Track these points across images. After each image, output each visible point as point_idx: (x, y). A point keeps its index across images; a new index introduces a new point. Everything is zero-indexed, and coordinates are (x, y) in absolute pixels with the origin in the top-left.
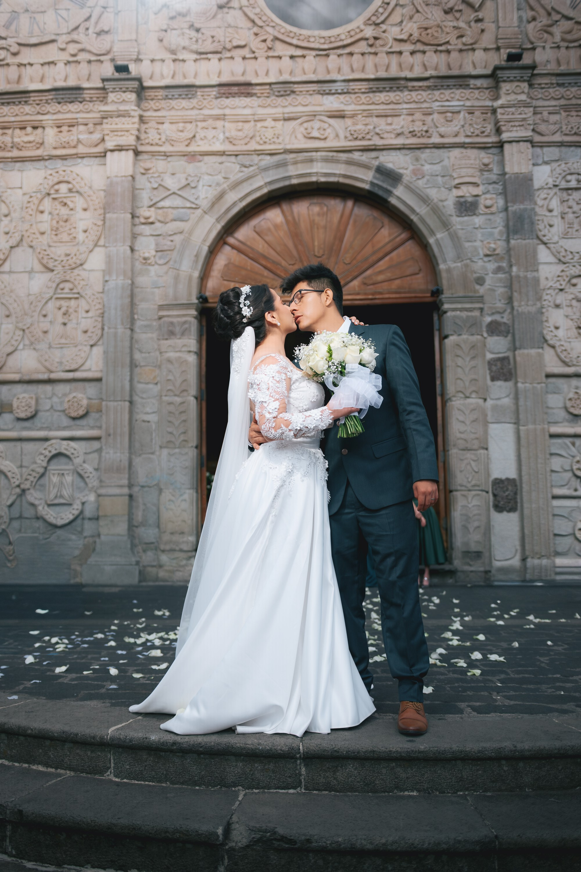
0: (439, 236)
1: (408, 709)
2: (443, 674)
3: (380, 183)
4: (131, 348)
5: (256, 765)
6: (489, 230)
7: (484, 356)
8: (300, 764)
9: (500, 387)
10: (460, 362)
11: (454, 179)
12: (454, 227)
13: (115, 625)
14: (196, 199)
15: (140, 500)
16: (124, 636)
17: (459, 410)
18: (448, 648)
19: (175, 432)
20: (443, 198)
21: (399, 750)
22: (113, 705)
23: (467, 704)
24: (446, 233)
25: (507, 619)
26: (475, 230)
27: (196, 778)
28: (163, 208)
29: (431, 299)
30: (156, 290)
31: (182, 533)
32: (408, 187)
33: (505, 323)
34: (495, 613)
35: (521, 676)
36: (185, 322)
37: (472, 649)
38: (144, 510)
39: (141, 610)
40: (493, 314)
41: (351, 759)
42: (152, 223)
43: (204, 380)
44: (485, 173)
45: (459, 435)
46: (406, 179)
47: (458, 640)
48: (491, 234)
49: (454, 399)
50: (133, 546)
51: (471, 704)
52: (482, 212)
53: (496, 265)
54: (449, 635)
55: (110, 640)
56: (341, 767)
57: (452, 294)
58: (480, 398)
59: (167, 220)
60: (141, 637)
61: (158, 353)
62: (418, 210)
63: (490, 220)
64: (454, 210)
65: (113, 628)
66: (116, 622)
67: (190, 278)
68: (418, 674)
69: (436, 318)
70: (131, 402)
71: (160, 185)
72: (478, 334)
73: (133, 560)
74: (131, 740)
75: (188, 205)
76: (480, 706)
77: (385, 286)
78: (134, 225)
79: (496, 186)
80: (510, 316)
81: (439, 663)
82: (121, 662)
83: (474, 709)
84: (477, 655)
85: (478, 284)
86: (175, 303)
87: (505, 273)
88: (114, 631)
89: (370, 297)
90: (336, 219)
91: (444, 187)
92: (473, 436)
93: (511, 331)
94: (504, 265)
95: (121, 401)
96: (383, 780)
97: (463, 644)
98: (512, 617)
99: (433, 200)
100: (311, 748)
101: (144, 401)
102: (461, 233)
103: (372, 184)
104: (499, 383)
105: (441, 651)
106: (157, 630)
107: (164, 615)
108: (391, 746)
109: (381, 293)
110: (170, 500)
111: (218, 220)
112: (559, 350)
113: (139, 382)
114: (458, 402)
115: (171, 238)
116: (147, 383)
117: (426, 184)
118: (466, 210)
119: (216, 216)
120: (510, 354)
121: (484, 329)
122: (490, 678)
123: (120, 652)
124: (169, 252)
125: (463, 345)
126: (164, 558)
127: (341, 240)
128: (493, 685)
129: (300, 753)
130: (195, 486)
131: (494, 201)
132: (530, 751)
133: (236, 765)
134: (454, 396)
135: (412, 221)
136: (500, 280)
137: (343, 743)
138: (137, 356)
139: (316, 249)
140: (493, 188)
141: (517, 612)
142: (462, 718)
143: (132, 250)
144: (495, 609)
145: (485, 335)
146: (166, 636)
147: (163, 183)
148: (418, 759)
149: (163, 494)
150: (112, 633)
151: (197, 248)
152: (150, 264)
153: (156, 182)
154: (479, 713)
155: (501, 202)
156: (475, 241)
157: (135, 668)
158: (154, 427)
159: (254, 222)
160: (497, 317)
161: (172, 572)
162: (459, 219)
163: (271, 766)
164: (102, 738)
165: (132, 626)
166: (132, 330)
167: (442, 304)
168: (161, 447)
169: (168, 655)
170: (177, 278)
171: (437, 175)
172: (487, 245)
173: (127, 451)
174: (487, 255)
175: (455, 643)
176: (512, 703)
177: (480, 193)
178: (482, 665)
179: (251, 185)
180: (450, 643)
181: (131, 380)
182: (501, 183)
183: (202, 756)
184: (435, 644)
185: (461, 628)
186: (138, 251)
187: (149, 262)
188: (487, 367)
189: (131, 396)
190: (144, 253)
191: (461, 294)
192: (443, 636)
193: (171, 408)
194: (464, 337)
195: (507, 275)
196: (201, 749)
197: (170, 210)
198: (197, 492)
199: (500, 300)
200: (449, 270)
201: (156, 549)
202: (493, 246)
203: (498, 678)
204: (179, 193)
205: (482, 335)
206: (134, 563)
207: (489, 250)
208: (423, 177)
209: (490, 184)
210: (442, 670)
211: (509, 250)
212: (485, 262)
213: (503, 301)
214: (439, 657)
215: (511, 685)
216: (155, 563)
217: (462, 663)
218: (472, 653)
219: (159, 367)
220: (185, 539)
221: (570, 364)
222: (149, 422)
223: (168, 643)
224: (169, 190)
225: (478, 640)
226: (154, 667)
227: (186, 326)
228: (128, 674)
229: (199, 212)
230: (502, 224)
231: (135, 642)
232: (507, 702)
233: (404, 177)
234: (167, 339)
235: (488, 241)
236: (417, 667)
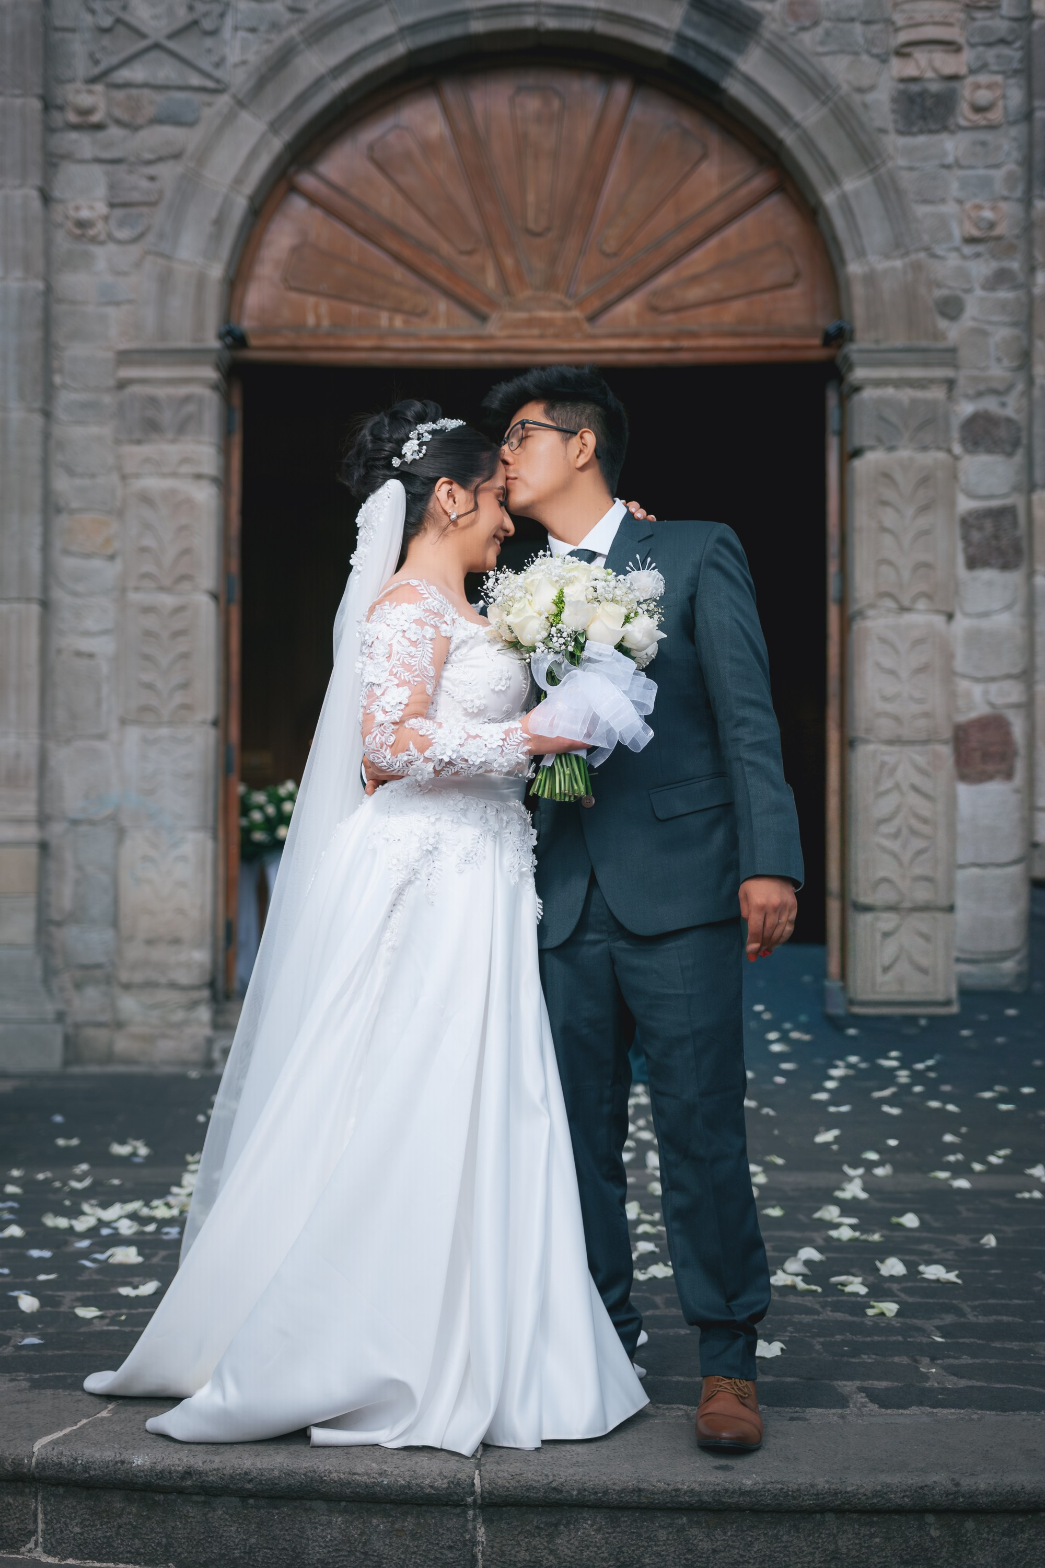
0: (850, 185)
1: (720, 1395)
2: (809, 1311)
3: (701, 38)
4: (45, 462)
5: (375, 1521)
6: (981, 172)
7: (952, 503)
8: (474, 1520)
9: (990, 584)
10: (889, 517)
11: (897, 30)
12: (890, 164)
13: (14, 1181)
14: (218, 65)
15: (68, 856)
16: (43, 1212)
17: (883, 640)
18: (829, 1246)
19: (160, 685)
20: (865, 82)
21: (696, 1487)
22: (36, 1385)
23: (858, 1383)
24: (869, 179)
25: (980, 1173)
26: (944, 172)
27: (237, 1553)
28: (127, 85)
29: (821, 354)
30: (111, 311)
31: (176, 941)
32: (774, 52)
33: (1009, 421)
34: (952, 1158)
35: (993, 1318)
36: (187, 399)
37: (884, 1251)
38: (78, 883)
39: (75, 1142)
40: (980, 395)
41: (589, 1507)
42: (99, 127)
43: (235, 549)
44: (979, 15)
45: (880, 706)
46: (770, 28)
47: (853, 1227)
48: (986, 183)
49: (871, 613)
50: (49, 973)
51: (869, 1383)
52: (963, 122)
53: (994, 265)
54: (831, 1213)
55: (8, 1223)
56: (567, 1525)
57: (877, 341)
58: (938, 612)
59: (140, 120)
60: (83, 1213)
61: (115, 478)
62: (797, 113)
63: (983, 144)
64: (891, 117)
65: (11, 1189)
66: (16, 1173)
67: (201, 281)
68: (745, 1315)
69: (832, 400)
70: (45, 604)
71: (119, 21)
72: (939, 448)
73: (50, 1008)
74: (86, 1468)
75: (196, 80)
76: (887, 1389)
77: (705, 317)
78: (49, 129)
79: (1005, 51)
80: (1024, 402)
81: (801, 1285)
82: (42, 1277)
83: (874, 1396)
84: (893, 1267)
85: (944, 315)
86: (160, 345)
87: (1015, 288)
88: (12, 1197)
89: (667, 344)
90: (583, 132)
91: (869, 52)
92: (915, 708)
93: (1024, 441)
94: (1015, 265)
95: (19, 599)
96: (659, 1554)
97: (864, 1237)
98: (992, 1169)
99: (839, 87)
100: (500, 1482)
101: (80, 601)
102: (906, 180)
103: (682, 40)
104: (987, 574)
105: (809, 1253)
106: (123, 1196)
107: (134, 1154)
108: (679, 1479)
109: (693, 335)
110: (146, 858)
111: (275, 127)
113: (66, 552)
114: (881, 621)
115: (151, 170)
116: (88, 556)
117: (822, 43)
118: (924, 118)
119: (270, 115)
120: (1017, 500)
121: (955, 434)
122: (918, 1322)
123: (35, 1253)
124: (145, 210)
125: (899, 476)
126: (129, 1004)
127: (596, 191)
128: (925, 1340)
129: (473, 1493)
130: (210, 822)
131: (998, 93)
132: (991, 1494)
133: (330, 1522)
134: (872, 606)
135: (780, 143)
136: (1003, 306)
137: (571, 1471)
138: (62, 484)
139: (531, 213)
140: (998, 57)
141: (1005, 1157)
142: (842, 1417)
143: (46, 198)
144: (952, 1148)
145: (957, 449)
146: (145, 1212)
147: (127, 17)
148: (739, 1509)
149: (128, 843)
150: (10, 1204)
151: (219, 201)
152: (94, 240)
153: (108, 12)
154: (883, 1405)
155: (1016, 96)
156: (943, 201)
157: (79, 1294)
158: (105, 668)
159: (370, 134)
160: (990, 404)
161: (149, 1039)
162: (902, 141)
163: (409, 1523)
164: (17, 1463)
165: (57, 1184)
166: (47, 414)
167: (851, 367)
168: (123, 722)
169: (155, 1260)
170: (165, 281)
171: (852, 20)
172: (973, 214)
173: (33, 732)
174: (971, 240)
175: (845, 1234)
176: (963, 1383)
177: (963, 70)
178: (904, 1290)
179: (363, 31)
180: (834, 1233)
181: (46, 547)
182: (1018, 44)
183: (251, 1501)
184: (798, 1235)
185: (863, 1196)
186: (62, 201)
187: (91, 232)
188: (957, 532)
189: (45, 588)
190: (77, 208)
191: (899, 343)
192: (817, 1215)
193: (151, 622)
194: (904, 454)
195: (1021, 294)
196: (249, 1486)
197: (146, 92)
198: (215, 838)
199: (999, 360)
200: (870, 279)
201: (109, 980)
202: (988, 214)
203: (938, 1322)
204: (171, 45)
205: (949, 451)
206: (51, 1016)
207: (977, 225)
208: (816, 24)
209: (989, 45)
210: (808, 1301)
211: (1028, 227)
212: (964, 257)
213: (1006, 362)
214: (805, 1270)
215: (967, 1341)
216: (104, 1017)
217: (856, 1286)
218: (882, 1261)
219: (120, 513)
220: (182, 957)
222: (91, 656)
223: (151, 1228)
224: (143, 36)
225: (900, 1226)
226: (125, 1291)
227: (191, 408)
228: (63, 1309)
229: (224, 101)
230: (1016, 155)
231: (71, 1228)
232: (952, 1382)
233: (766, 22)
234: (139, 442)
235: (977, 201)
236: (744, 1300)
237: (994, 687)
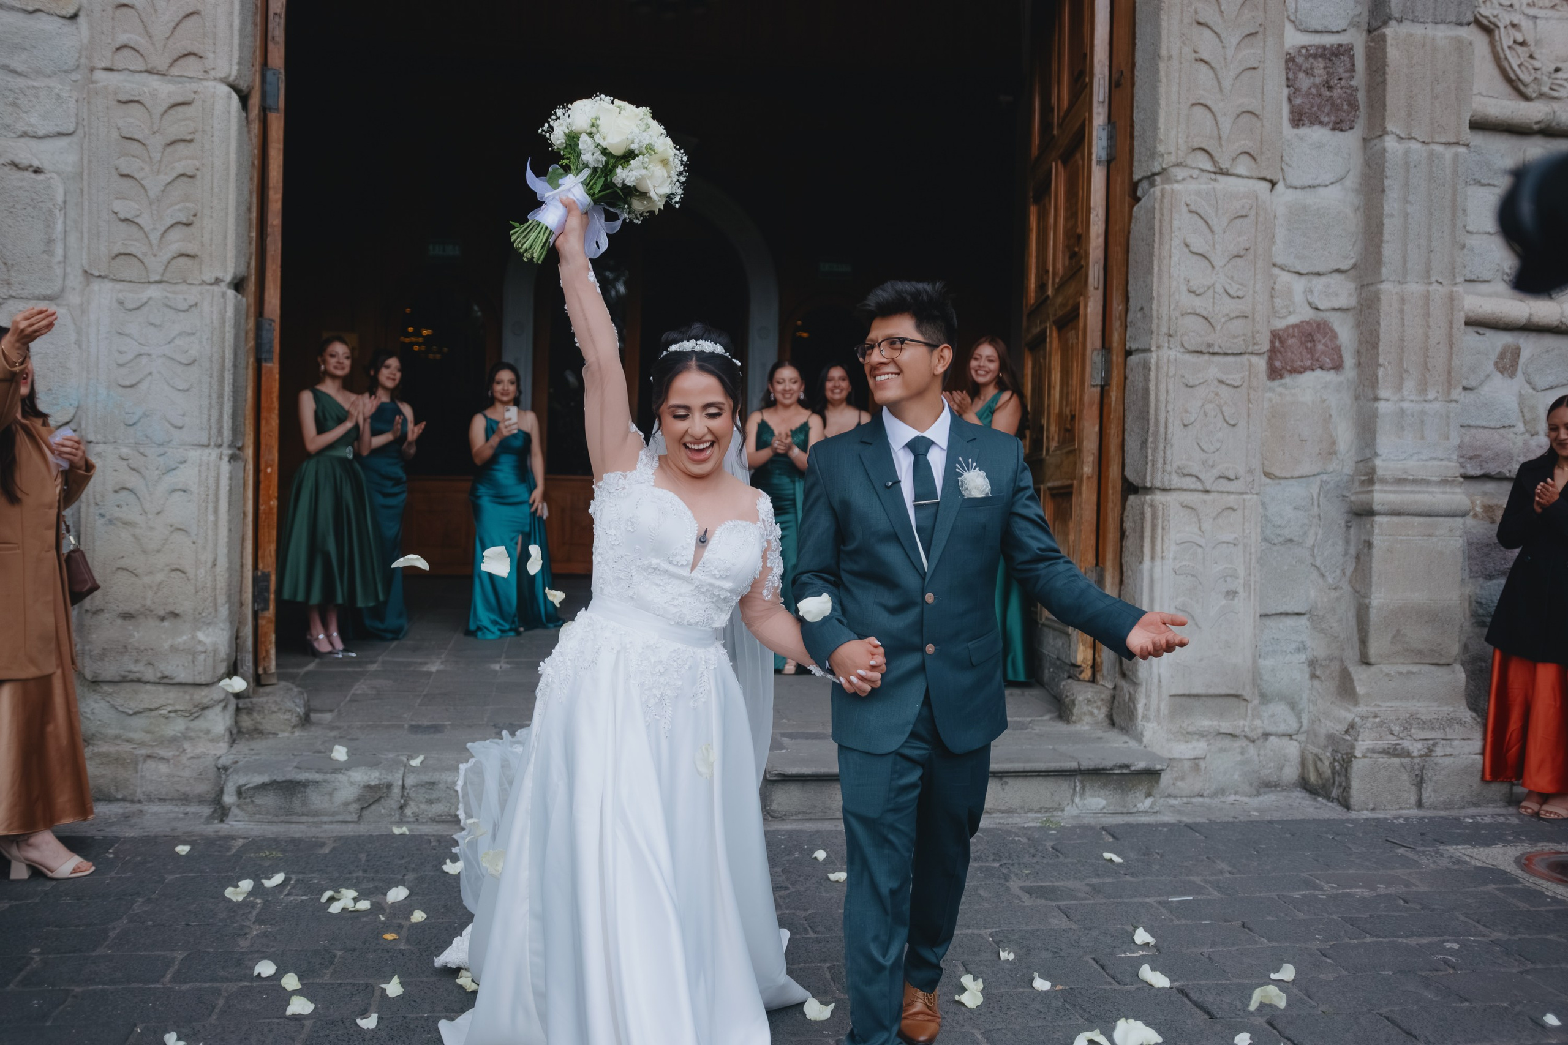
7: (1279, 35)
9: (1319, 146)
10: (1206, 44)
17: (1192, 210)
19: (145, 220)
31: (172, 614)
43: (278, 32)
45: (1187, 301)
49: (1179, 173)
58: (1259, 178)
92: (1230, 306)
101: (21, 82)
104: (1317, 134)
112: (1505, 38)
114: (1192, 186)
116: (33, 11)
126: (97, 710)
130: (227, 434)
134: (1178, 164)
158: (59, 191)
168: (88, 276)
188: (1282, 74)
193: (133, 121)
220: (182, 639)
221: (1530, 91)
222: (37, 170)
237: (1318, 283)
